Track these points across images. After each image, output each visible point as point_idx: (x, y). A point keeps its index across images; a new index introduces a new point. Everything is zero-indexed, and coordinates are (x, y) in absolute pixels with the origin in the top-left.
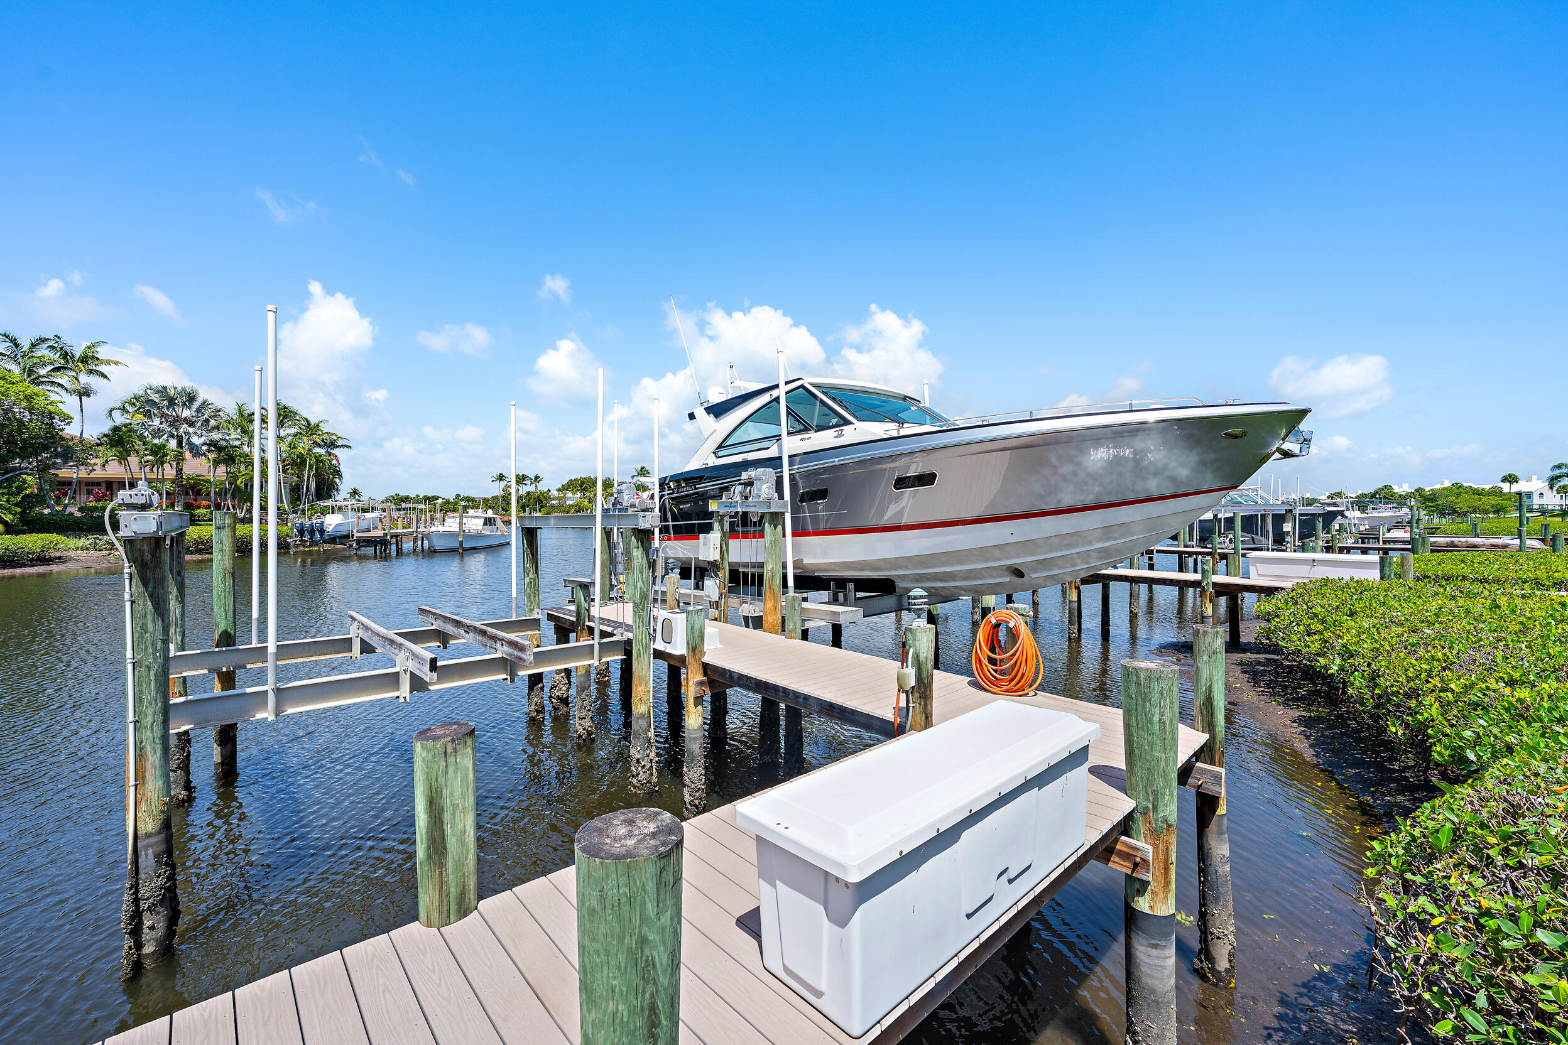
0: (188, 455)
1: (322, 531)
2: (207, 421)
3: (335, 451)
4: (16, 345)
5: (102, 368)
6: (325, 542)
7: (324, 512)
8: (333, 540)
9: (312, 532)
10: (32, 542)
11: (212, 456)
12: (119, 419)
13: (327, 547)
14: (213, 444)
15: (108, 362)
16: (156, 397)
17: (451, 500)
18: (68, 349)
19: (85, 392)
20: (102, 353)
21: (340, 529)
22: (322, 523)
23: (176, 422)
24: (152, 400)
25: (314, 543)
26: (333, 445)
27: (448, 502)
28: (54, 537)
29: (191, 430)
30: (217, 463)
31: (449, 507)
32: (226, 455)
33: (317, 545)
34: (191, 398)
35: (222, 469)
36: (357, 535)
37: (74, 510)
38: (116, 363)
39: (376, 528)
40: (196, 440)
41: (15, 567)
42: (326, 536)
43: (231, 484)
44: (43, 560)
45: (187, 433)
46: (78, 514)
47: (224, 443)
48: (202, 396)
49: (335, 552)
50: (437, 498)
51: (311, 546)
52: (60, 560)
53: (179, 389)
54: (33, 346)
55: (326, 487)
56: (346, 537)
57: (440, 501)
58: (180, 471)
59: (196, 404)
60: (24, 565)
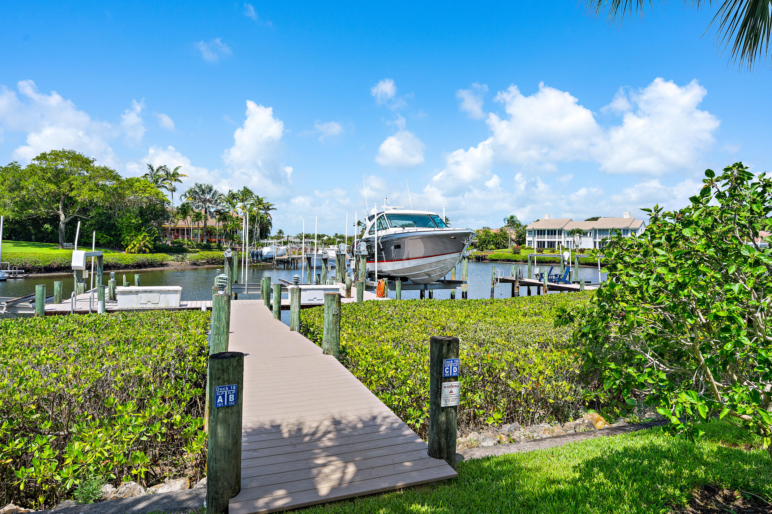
0: (209, 217)
1: (261, 255)
2: (216, 200)
3: (269, 212)
4: (152, 170)
5: (180, 178)
6: (263, 261)
7: (263, 246)
8: (266, 260)
9: (257, 256)
10: (159, 256)
11: (217, 217)
12: (184, 200)
13: (264, 263)
14: (218, 212)
15: (182, 176)
16: (197, 190)
17: (332, 237)
18: (168, 171)
19: (174, 190)
20: (179, 172)
21: (269, 254)
22: (262, 251)
23: (205, 201)
24: (196, 191)
25: (258, 262)
26: (268, 209)
27: (330, 239)
28: (164, 254)
29: (210, 205)
30: (219, 220)
31: (329, 242)
32: (223, 216)
33: (259, 262)
34: (211, 190)
35: (221, 223)
36: (276, 258)
37: (169, 243)
38: (185, 176)
39: (285, 254)
40: (212, 210)
41: (154, 267)
42: (263, 258)
43: (225, 230)
44: (162, 265)
45: (209, 207)
46: (170, 245)
47: (222, 211)
48: (215, 188)
49: (266, 266)
50: (324, 236)
51: (257, 263)
52: (166, 265)
53: (206, 185)
54: (158, 170)
55: (264, 232)
56: (272, 259)
57: (325, 238)
58: (205, 224)
59: (213, 192)
60: (156, 267)
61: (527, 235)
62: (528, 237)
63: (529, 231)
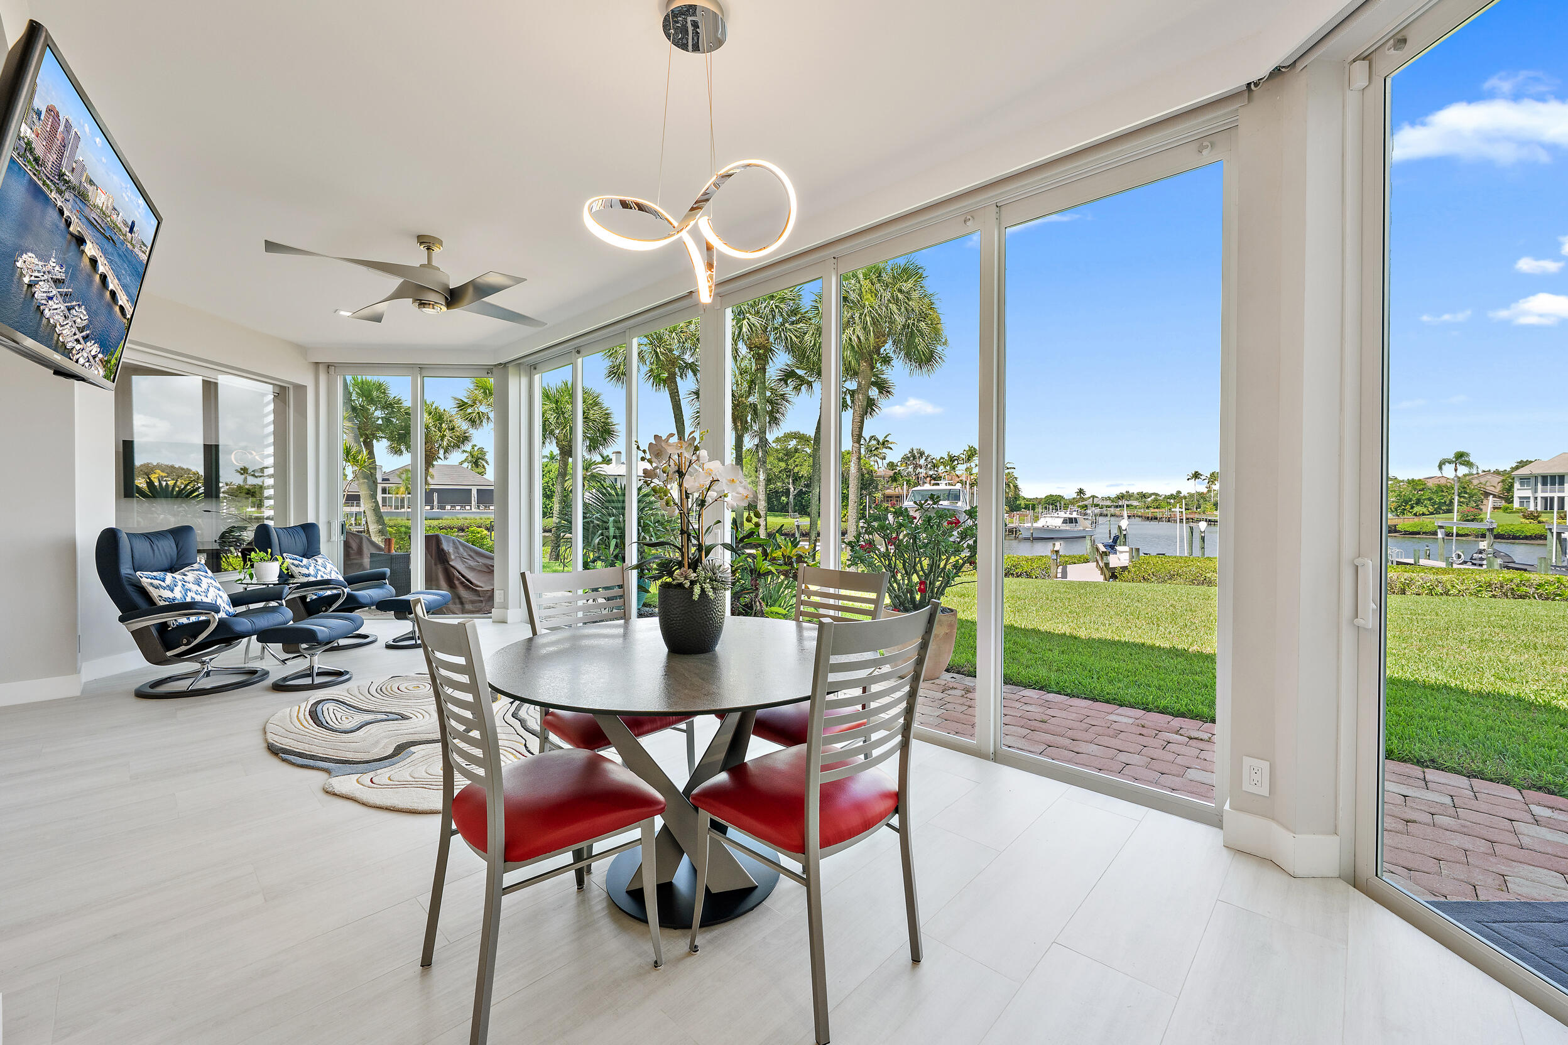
23: (916, 466)
61: (1517, 485)
62: (1518, 489)
63: (1521, 479)
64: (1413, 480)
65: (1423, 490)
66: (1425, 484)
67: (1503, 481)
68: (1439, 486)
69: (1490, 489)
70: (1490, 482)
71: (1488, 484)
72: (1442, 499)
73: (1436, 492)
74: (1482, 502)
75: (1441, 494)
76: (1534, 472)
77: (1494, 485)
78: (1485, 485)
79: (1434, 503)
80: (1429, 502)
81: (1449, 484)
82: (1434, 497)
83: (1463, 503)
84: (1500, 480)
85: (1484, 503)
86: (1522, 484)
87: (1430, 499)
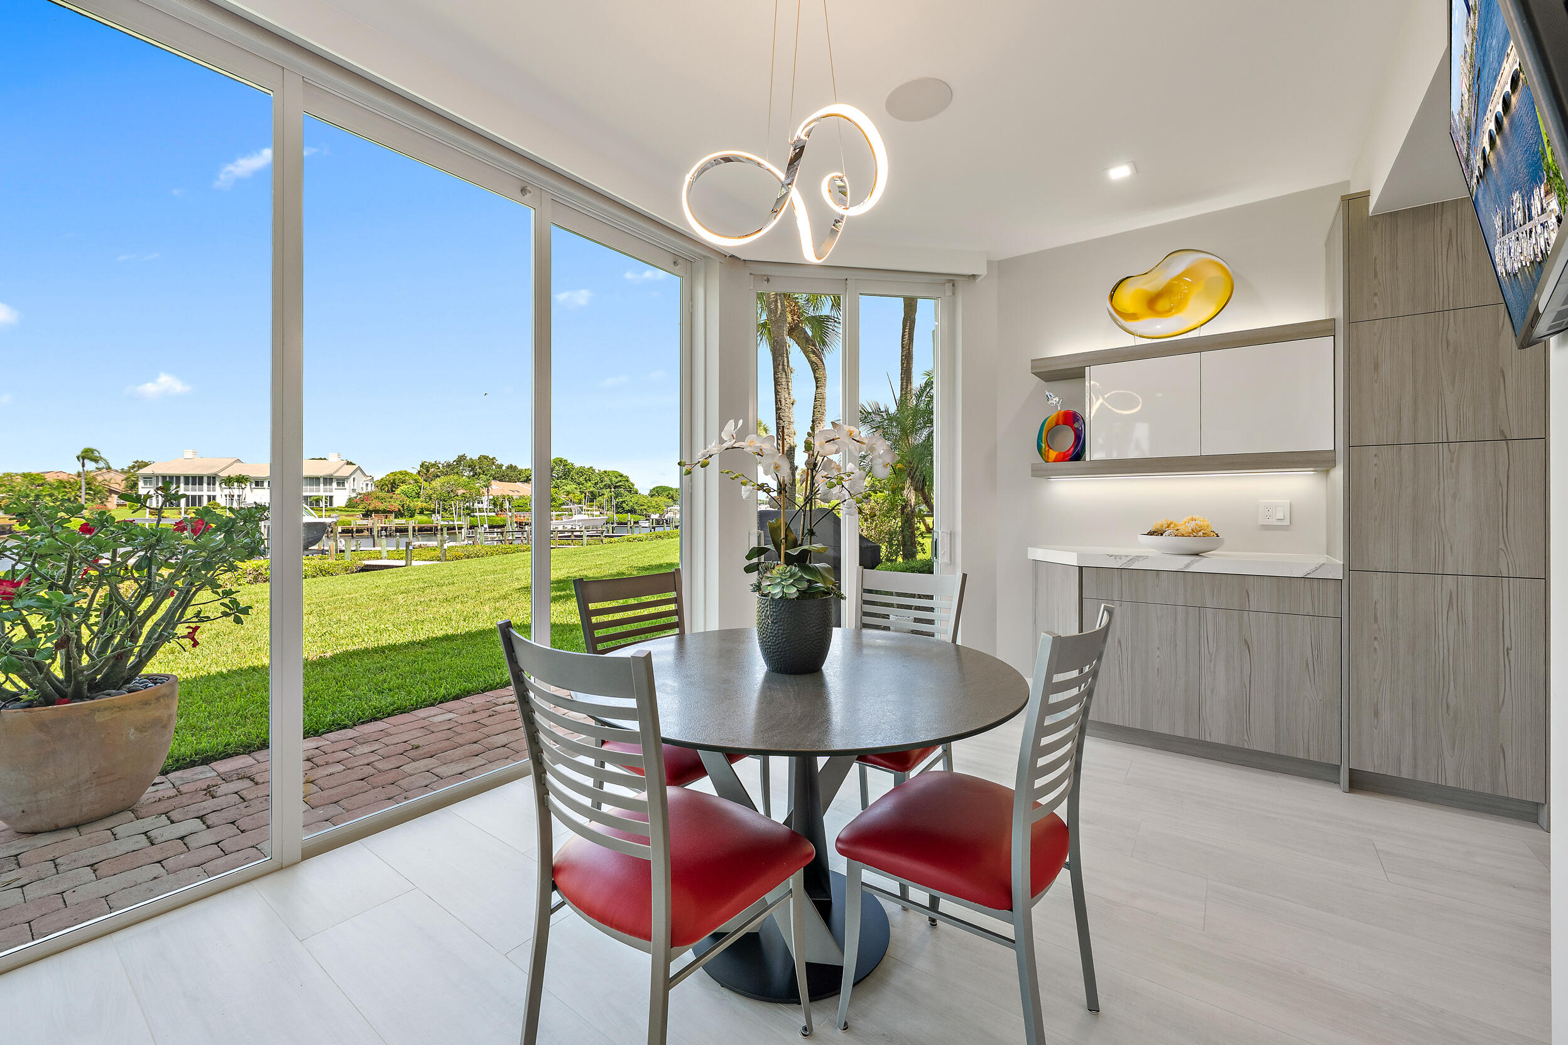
61: (141, 484)
62: (142, 488)
63: (144, 478)
64: (30, 475)
65: (42, 485)
66: (45, 479)
67: (126, 479)
68: (61, 481)
69: (114, 486)
70: (115, 480)
71: (112, 481)
72: (65, 495)
73: (57, 488)
74: (107, 499)
75: (63, 490)
76: (156, 472)
77: (118, 482)
78: (109, 482)
79: (57, 499)
80: (49, 499)
81: (72, 480)
82: (56, 493)
83: (89, 500)
84: (123, 478)
85: (109, 500)
86: (145, 483)
87: (51, 495)
